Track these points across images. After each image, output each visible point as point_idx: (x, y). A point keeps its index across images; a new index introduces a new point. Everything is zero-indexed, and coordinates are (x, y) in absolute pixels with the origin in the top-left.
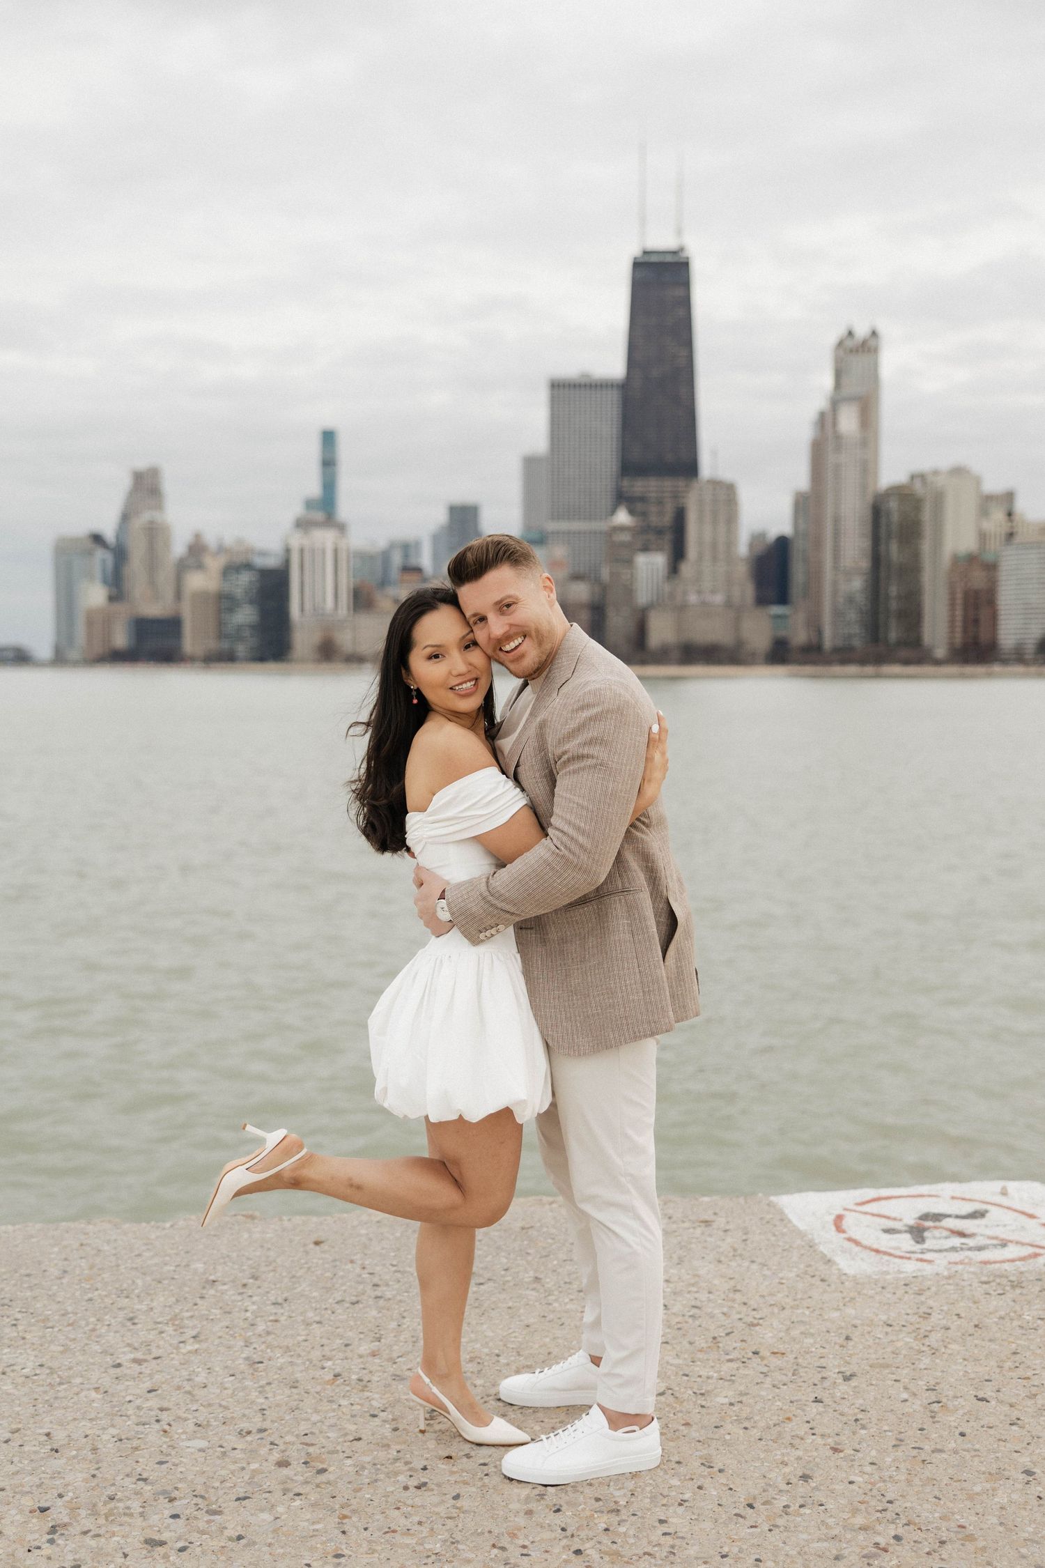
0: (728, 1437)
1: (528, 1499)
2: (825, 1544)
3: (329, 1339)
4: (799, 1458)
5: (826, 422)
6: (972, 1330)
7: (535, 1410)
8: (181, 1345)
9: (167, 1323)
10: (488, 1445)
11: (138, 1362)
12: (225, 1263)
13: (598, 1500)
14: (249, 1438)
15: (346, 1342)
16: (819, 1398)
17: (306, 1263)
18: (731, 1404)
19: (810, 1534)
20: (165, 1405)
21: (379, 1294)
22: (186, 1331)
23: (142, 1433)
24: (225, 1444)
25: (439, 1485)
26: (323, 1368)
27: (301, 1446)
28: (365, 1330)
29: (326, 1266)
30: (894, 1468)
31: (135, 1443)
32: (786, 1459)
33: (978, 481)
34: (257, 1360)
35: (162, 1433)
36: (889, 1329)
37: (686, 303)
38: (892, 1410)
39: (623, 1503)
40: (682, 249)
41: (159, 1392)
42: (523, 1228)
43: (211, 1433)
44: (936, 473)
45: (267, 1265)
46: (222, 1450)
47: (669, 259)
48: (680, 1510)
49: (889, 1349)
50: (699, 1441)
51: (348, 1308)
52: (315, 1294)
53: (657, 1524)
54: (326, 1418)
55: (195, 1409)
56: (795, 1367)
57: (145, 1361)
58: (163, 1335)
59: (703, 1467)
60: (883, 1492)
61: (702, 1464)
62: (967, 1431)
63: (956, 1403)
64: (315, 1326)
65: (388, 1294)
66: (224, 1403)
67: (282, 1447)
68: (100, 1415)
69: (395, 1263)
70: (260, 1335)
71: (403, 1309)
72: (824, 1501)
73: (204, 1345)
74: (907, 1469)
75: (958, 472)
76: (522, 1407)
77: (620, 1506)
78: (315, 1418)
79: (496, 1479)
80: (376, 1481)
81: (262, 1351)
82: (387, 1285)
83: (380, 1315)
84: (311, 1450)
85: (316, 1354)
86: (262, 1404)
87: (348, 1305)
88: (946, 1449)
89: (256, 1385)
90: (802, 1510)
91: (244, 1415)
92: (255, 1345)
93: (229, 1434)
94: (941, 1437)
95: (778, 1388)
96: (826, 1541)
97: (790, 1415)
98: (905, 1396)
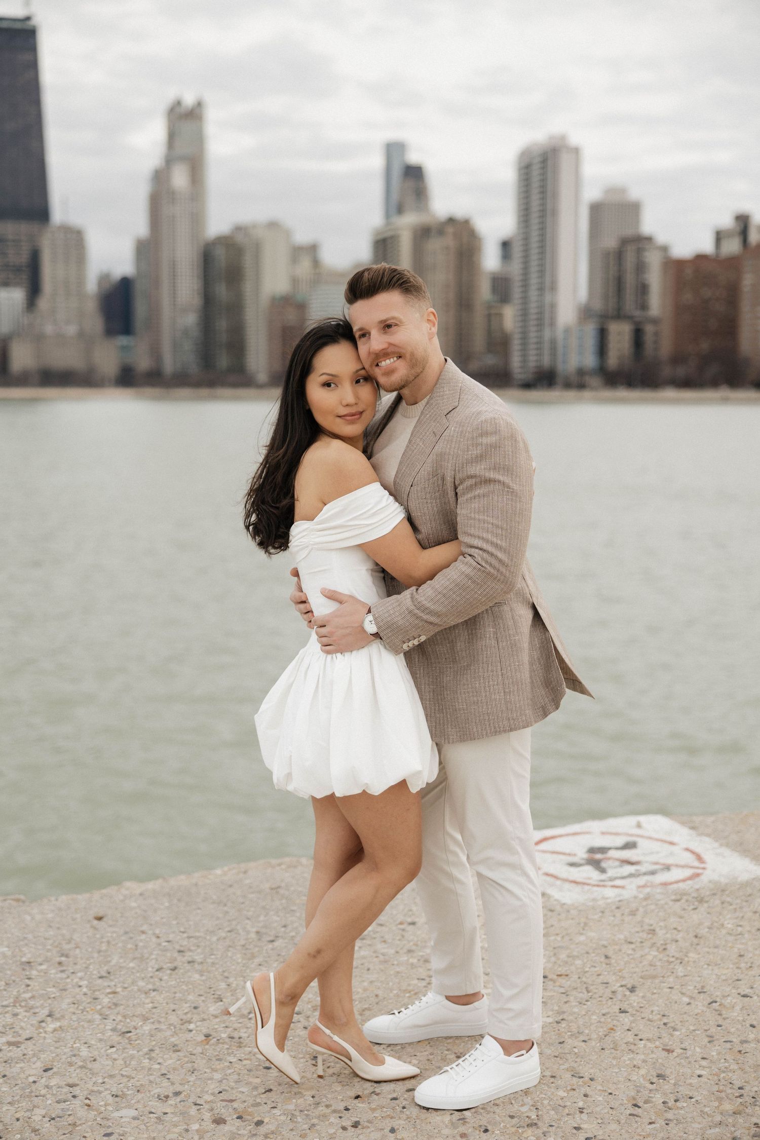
0: (576, 1050)
1: (453, 1125)
2: (717, 1130)
3: (175, 1004)
4: (644, 1061)
5: (160, 178)
6: (695, 941)
7: (403, 1046)
8: (43, 1024)
9: (15, 1006)
10: (385, 1082)
11: (16, 1044)
12: (26, 945)
13: (512, 1117)
14: (171, 1102)
15: (193, 1005)
16: (622, 1009)
17: (102, 938)
18: (558, 1022)
19: (699, 1123)
20: (71, 1081)
21: (190, 959)
22: (37, 1010)
23: (68, 1110)
24: (153, 1110)
25: (369, 1122)
26: (191, 1031)
27: (224, 1104)
28: (201, 993)
29: (123, 938)
30: (723, 1061)
31: (71, 1120)
32: (635, 1063)
33: (288, 233)
34: (126, 1030)
35: (86, 1107)
36: (633, 946)
37: (33, 66)
38: (685, 1013)
39: (534, 1117)
40: (28, 19)
41: (55, 1070)
42: (272, 889)
43: (133, 1102)
44: (254, 226)
45: (67, 943)
46: (155, 1115)
47: (18, 26)
48: (584, 1116)
49: (645, 963)
50: (557, 1057)
51: (171, 974)
52: (131, 965)
53: (575, 1131)
54: (226, 1075)
55: (101, 1081)
56: (585, 986)
57: (19, 1042)
58: (19, 1017)
59: (574, 1078)
60: (730, 1081)
61: (572, 1075)
62: (755, 1023)
63: (729, 1001)
64: (153, 994)
65: (199, 958)
66: (124, 1073)
67: (207, 1106)
68: (16, 1098)
69: (182, 929)
70: (109, 1007)
71: (221, 970)
72: (691, 1095)
73: (65, 1023)
74: (734, 1060)
75: (273, 225)
76: (389, 1045)
77: (533, 1120)
78: (217, 1076)
79: (415, 1111)
80: (314, 1125)
81: (121, 1021)
82: (190, 950)
83: (204, 978)
84: (235, 1105)
85: (173, 1019)
86: (160, 1069)
87: (169, 972)
88: (749, 1040)
89: (141, 1053)
90: (679, 1104)
91: (151, 1082)
92: (112, 1017)
93: (150, 1101)
94: (737, 1029)
95: (585, 1004)
96: (716, 1127)
97: (610, 1026)
98: (686, 1000)
